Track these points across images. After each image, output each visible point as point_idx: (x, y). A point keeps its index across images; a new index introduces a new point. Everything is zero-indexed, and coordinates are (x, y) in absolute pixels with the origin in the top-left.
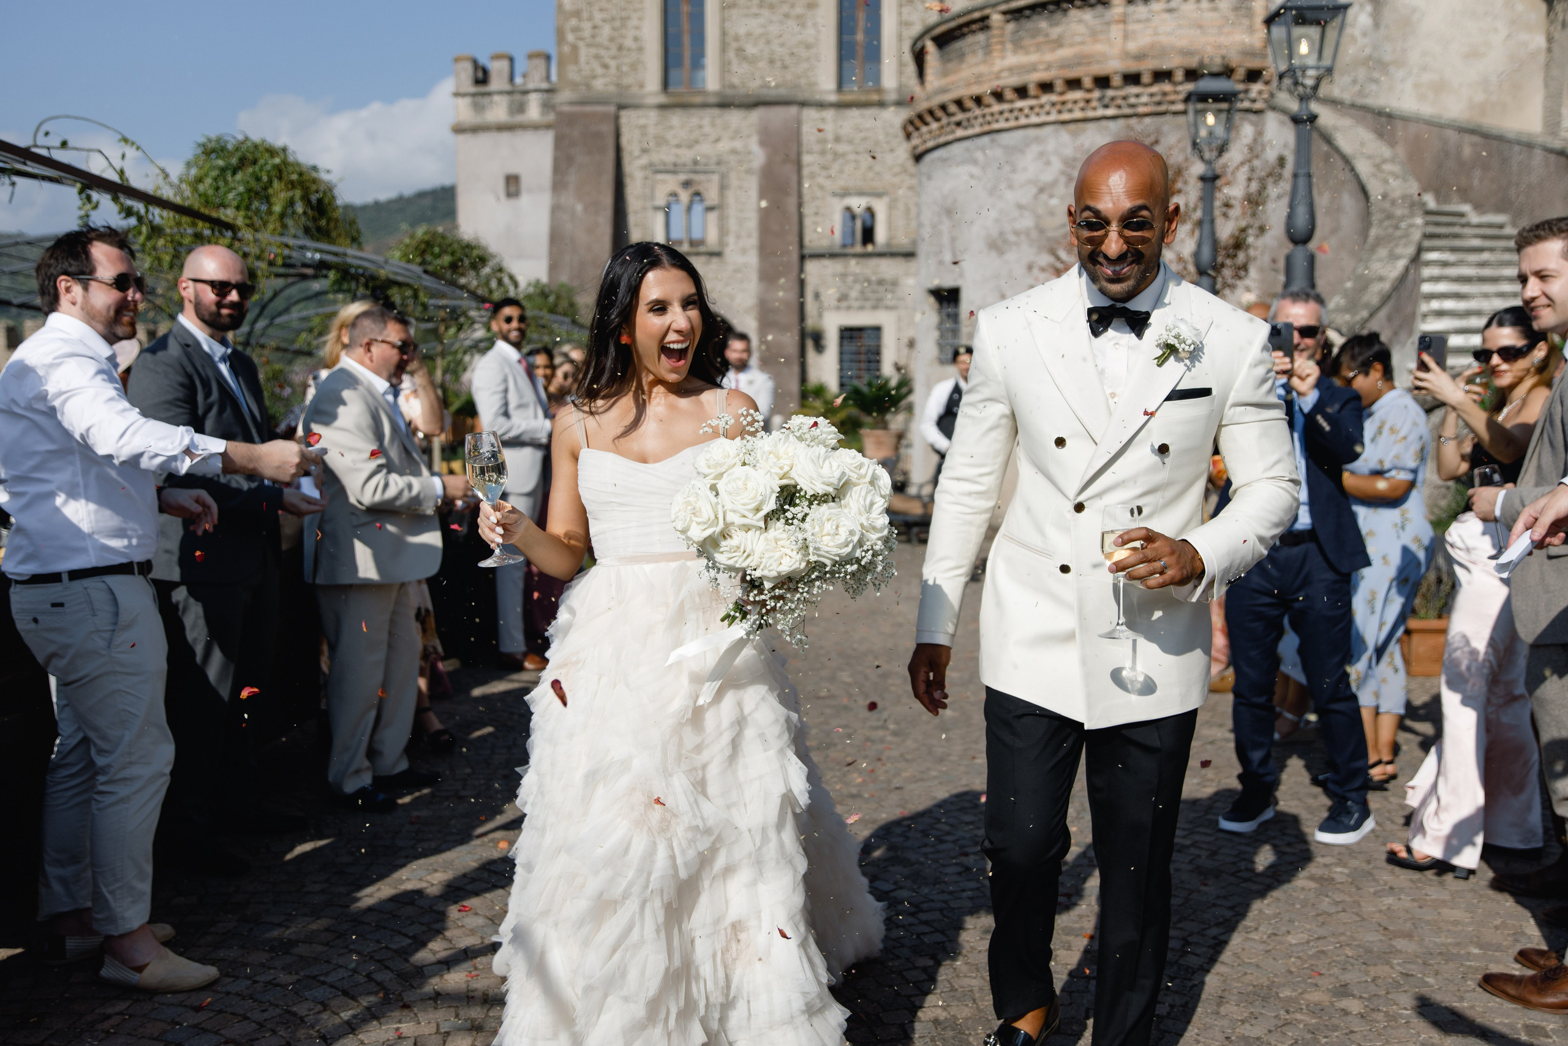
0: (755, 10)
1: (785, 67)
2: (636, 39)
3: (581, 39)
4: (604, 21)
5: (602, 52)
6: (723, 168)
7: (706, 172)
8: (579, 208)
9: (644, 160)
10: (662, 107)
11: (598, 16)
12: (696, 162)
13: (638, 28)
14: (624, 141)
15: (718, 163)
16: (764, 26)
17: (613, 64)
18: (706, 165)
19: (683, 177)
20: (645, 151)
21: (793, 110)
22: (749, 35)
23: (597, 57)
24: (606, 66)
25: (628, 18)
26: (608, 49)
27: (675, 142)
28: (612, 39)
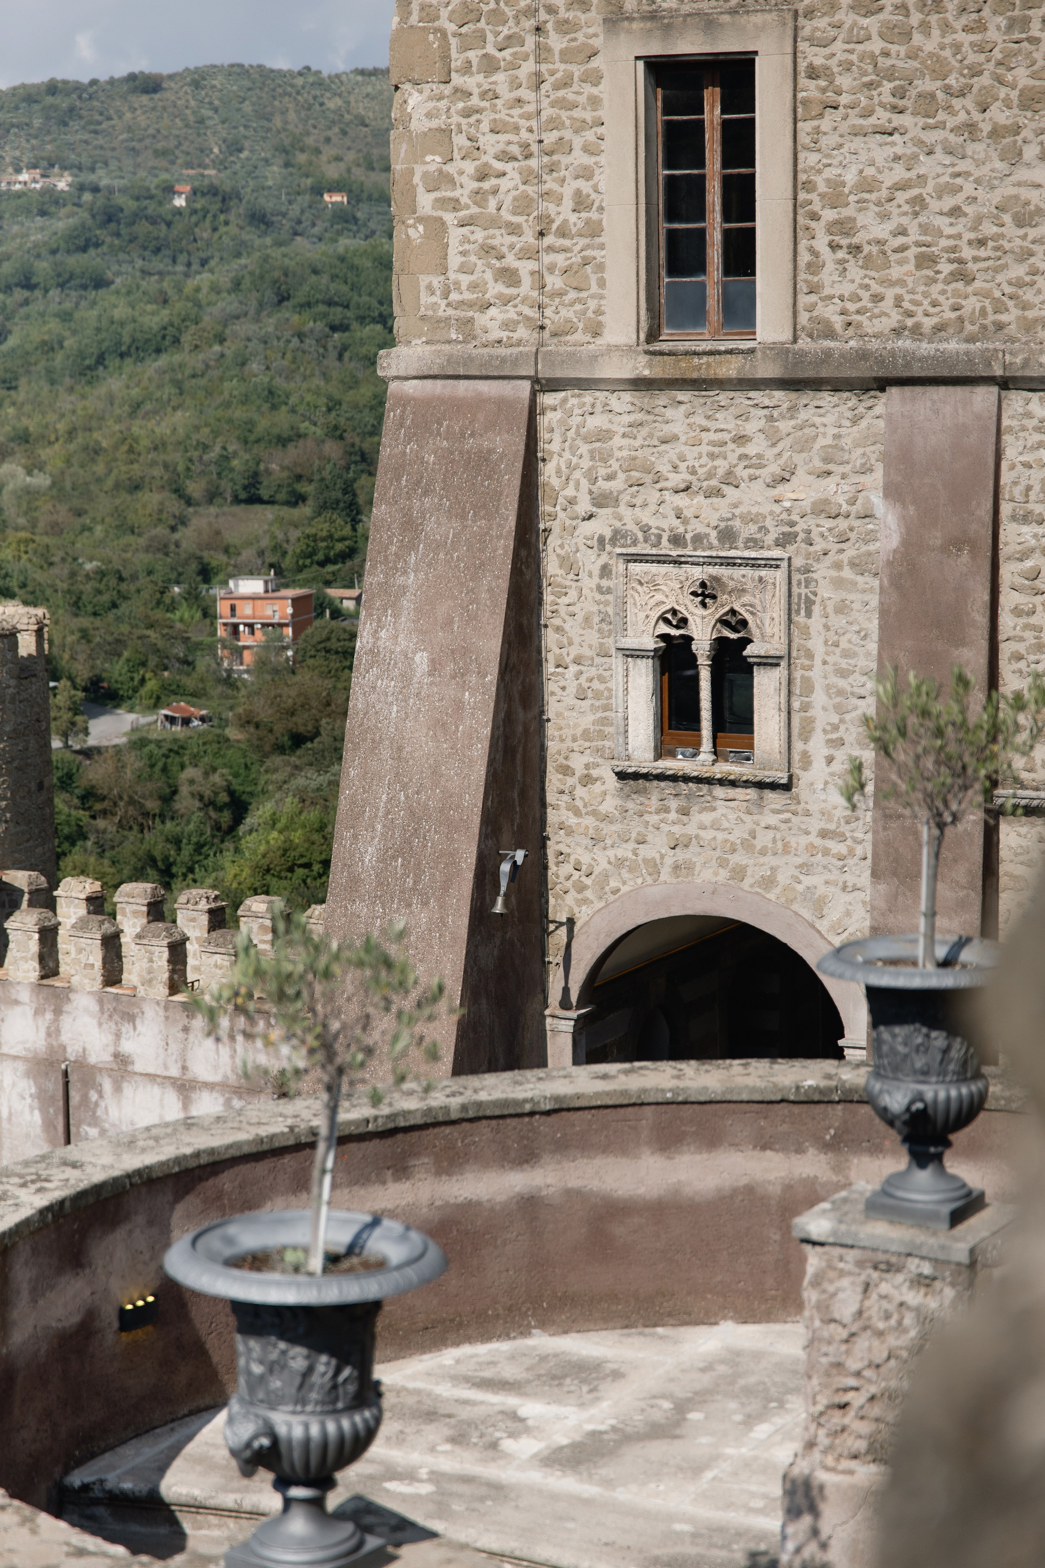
0: (882, 117)
1: (962, 276)
2: (581, 203)
3: (455, 205)
4: (506, 157)
5: (501, 239)
6: (797, 553)
7: (753, 563)
8: (421, 660)
9: (600, 527)
10: (640, 384)
11: (491, 143)
12: (727, 536)
13: (586, 174)
14: (548, 473)
15: (784, 541)
16: (911, 162)
17: (525, 267)
18: (753, 543)
19: (698, 573)
20: (602, 500)
21: (983, 397)
22: (867, 185)
23: (487, 250)
24: (509, 276)
25: (563, 146)
26: (514, 230)
27: (677, 480)
28: (523, 205)
